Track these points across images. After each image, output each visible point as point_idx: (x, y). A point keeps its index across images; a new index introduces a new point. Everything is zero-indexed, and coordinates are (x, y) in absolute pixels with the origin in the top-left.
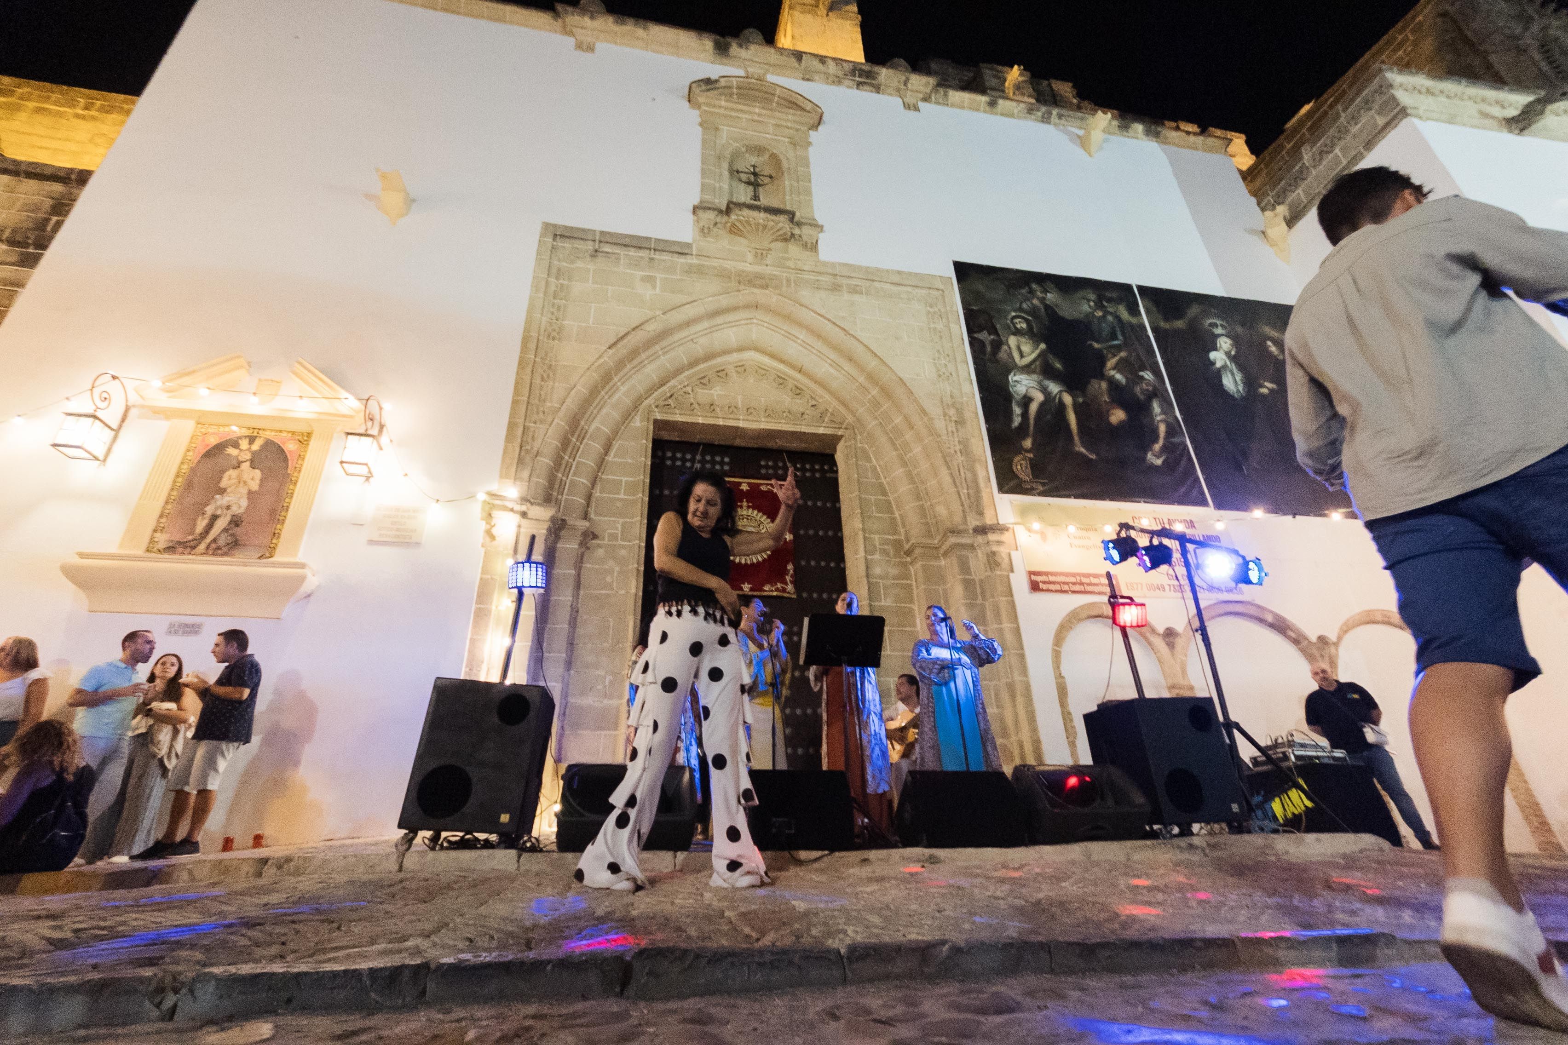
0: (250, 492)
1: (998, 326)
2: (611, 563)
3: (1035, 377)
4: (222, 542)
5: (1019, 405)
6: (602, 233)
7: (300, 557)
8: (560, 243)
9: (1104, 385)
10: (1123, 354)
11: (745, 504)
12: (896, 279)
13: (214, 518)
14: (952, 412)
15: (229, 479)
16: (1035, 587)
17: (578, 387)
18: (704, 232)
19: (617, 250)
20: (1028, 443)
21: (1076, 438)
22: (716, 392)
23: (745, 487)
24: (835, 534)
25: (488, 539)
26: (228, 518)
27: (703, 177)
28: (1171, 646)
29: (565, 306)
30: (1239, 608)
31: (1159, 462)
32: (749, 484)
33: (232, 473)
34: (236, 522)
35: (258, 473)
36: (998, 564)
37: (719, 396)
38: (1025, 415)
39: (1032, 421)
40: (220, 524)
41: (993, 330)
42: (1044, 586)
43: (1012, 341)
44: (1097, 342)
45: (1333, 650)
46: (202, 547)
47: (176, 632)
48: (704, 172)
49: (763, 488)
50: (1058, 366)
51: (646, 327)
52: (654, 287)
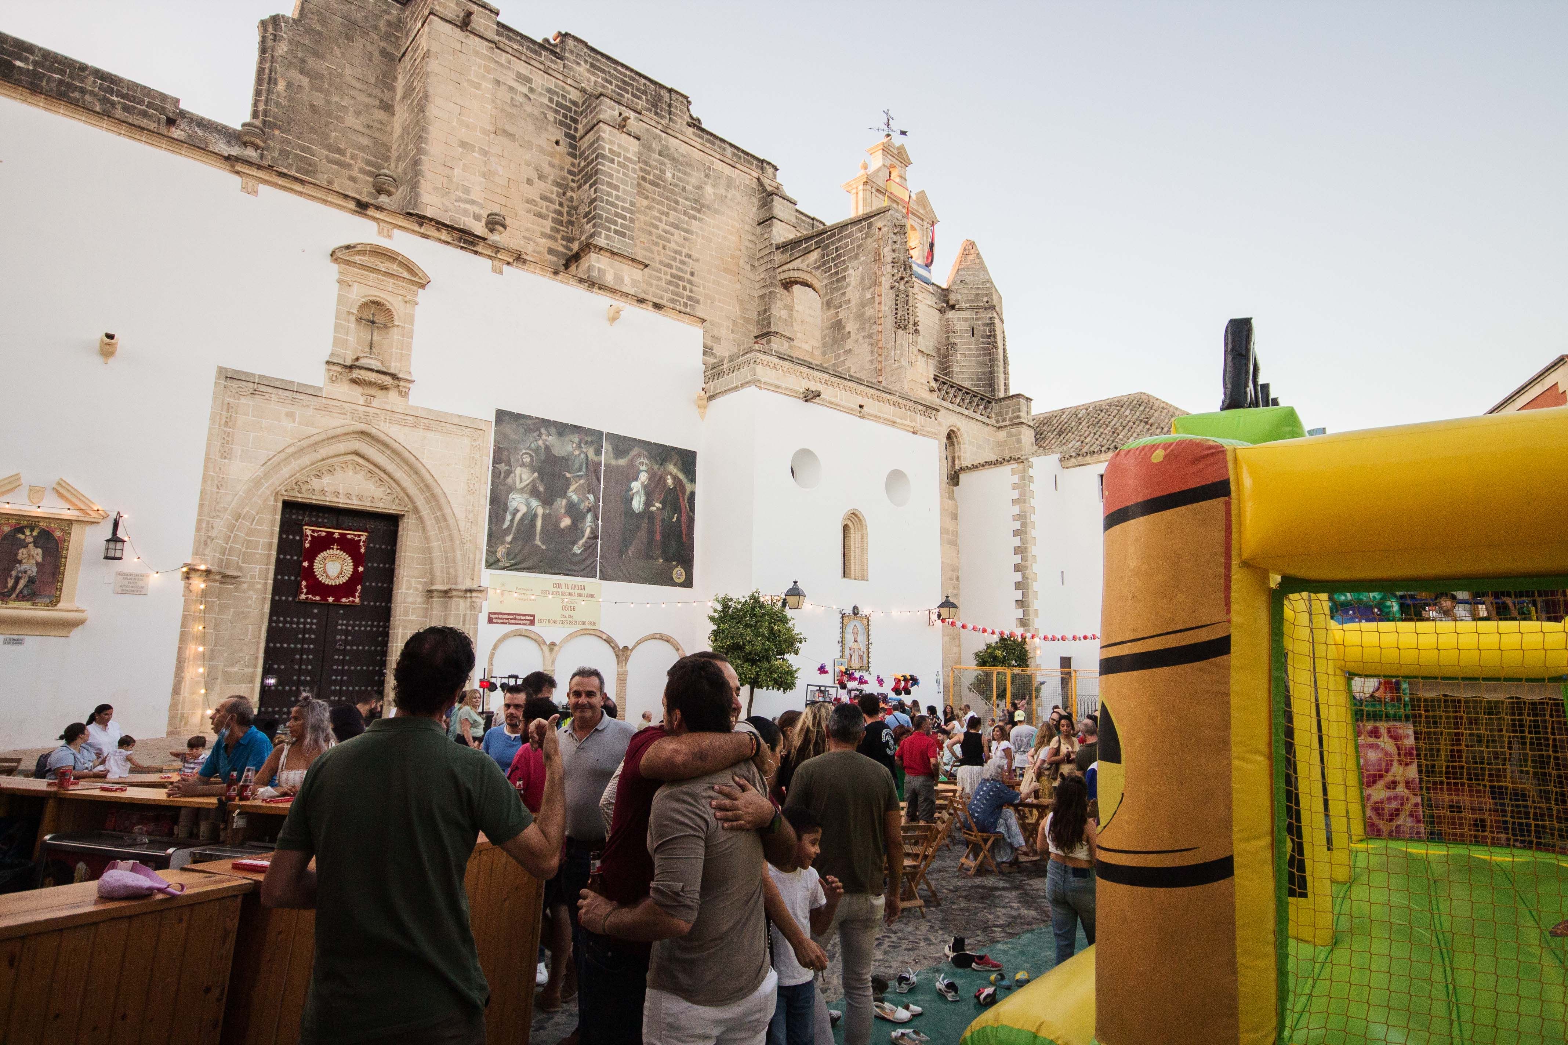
0: (37, 564)
1: (512, 460)
2: (251, 593)
3: (525, 496)
4: (25, 592)
5: (510, 513)
6: (260, 376)
7: (77, 604)
8: (229, 383)
9: (564, 502)
10: (582, 481)
11: (335, 547)
12: (456, 421)
13: (17, 580)
14: (471, 516)
15: (22, 553)
16: (490, 621)
17: (241, 493)
18: (332, 380)
19: (269, 390)
20: (509, 538)
21: (538, 537)
22: (326, 480)
23: (336, 536)
24: (388, 586)
25: (187, 592)
26: (26, 579)
27: (335, 332)
28: (551, 650)
29: (233, 433)
30: (592, 632)
31: (578, 552)
32: (340, 534)
33: (24, 551)
34: (31, 581)
35: (40, 551)
36: (475, 608)
37: (328, 483)
38: (512, 520)
39: (515, 525)
40: (22, 583)
41: (509, 463)
42: (494, 620)
43: (518, 470)
44: (569, 473)
45: (629, 652)
46: (14, 596)
47: (9, 643)
48: (337, 327)
49: (349, 537)
50: (541, 489)
51: (287, 451)
52: (294, 422)
